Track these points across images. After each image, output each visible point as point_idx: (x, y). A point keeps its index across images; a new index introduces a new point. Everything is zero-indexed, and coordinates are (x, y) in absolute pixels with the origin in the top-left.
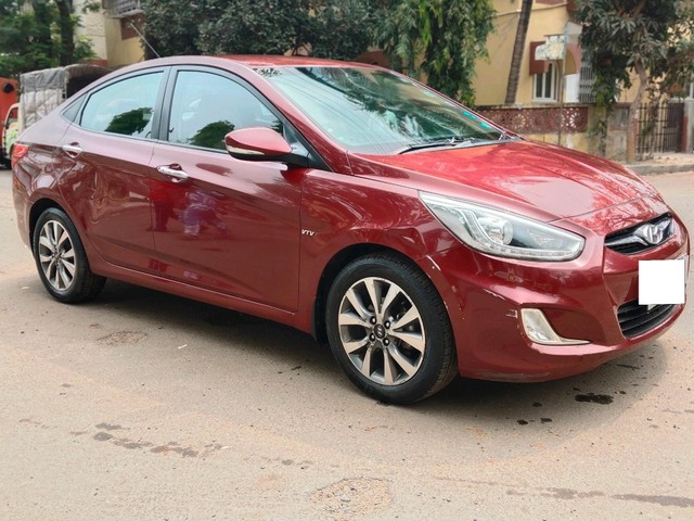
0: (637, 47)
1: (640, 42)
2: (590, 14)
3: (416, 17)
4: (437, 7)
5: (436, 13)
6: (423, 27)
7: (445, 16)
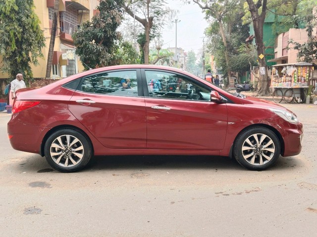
0: (103, 57)
1: (104, 55)
2: (84, 43)
3: (9, 37)
4: (19, 33)
5: (19, 36)
6: (11, 42)
7: (22, 38)
